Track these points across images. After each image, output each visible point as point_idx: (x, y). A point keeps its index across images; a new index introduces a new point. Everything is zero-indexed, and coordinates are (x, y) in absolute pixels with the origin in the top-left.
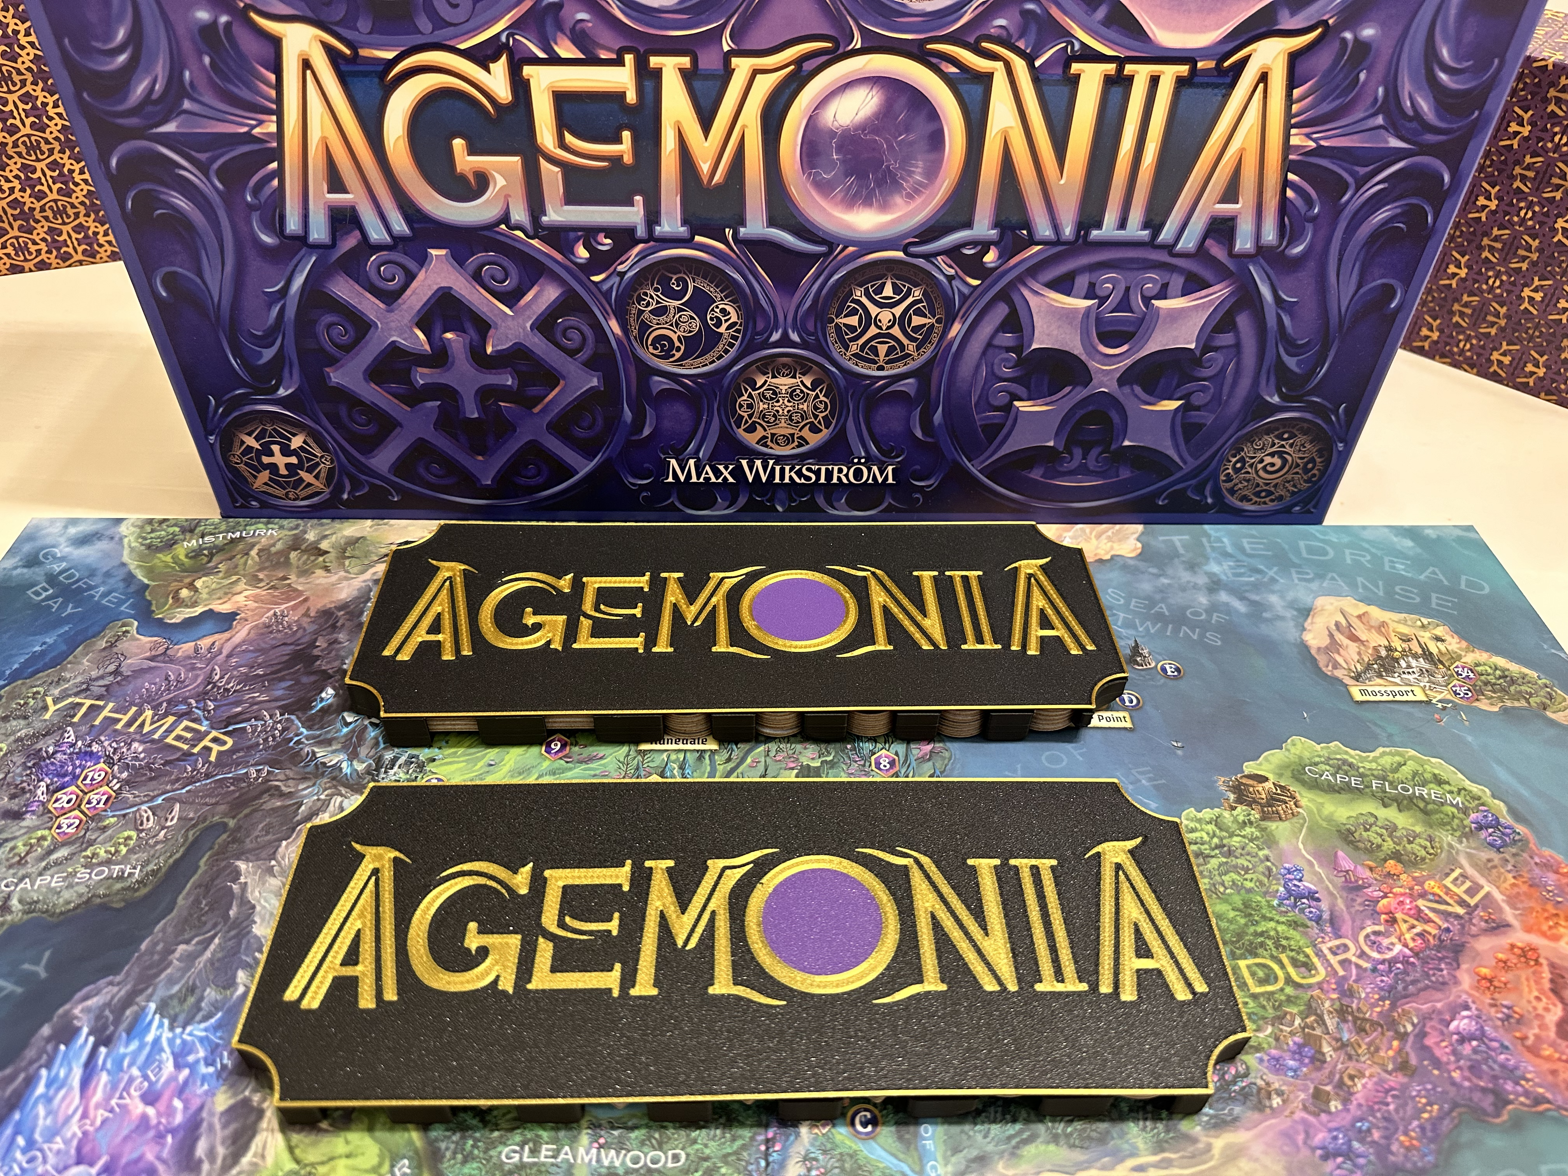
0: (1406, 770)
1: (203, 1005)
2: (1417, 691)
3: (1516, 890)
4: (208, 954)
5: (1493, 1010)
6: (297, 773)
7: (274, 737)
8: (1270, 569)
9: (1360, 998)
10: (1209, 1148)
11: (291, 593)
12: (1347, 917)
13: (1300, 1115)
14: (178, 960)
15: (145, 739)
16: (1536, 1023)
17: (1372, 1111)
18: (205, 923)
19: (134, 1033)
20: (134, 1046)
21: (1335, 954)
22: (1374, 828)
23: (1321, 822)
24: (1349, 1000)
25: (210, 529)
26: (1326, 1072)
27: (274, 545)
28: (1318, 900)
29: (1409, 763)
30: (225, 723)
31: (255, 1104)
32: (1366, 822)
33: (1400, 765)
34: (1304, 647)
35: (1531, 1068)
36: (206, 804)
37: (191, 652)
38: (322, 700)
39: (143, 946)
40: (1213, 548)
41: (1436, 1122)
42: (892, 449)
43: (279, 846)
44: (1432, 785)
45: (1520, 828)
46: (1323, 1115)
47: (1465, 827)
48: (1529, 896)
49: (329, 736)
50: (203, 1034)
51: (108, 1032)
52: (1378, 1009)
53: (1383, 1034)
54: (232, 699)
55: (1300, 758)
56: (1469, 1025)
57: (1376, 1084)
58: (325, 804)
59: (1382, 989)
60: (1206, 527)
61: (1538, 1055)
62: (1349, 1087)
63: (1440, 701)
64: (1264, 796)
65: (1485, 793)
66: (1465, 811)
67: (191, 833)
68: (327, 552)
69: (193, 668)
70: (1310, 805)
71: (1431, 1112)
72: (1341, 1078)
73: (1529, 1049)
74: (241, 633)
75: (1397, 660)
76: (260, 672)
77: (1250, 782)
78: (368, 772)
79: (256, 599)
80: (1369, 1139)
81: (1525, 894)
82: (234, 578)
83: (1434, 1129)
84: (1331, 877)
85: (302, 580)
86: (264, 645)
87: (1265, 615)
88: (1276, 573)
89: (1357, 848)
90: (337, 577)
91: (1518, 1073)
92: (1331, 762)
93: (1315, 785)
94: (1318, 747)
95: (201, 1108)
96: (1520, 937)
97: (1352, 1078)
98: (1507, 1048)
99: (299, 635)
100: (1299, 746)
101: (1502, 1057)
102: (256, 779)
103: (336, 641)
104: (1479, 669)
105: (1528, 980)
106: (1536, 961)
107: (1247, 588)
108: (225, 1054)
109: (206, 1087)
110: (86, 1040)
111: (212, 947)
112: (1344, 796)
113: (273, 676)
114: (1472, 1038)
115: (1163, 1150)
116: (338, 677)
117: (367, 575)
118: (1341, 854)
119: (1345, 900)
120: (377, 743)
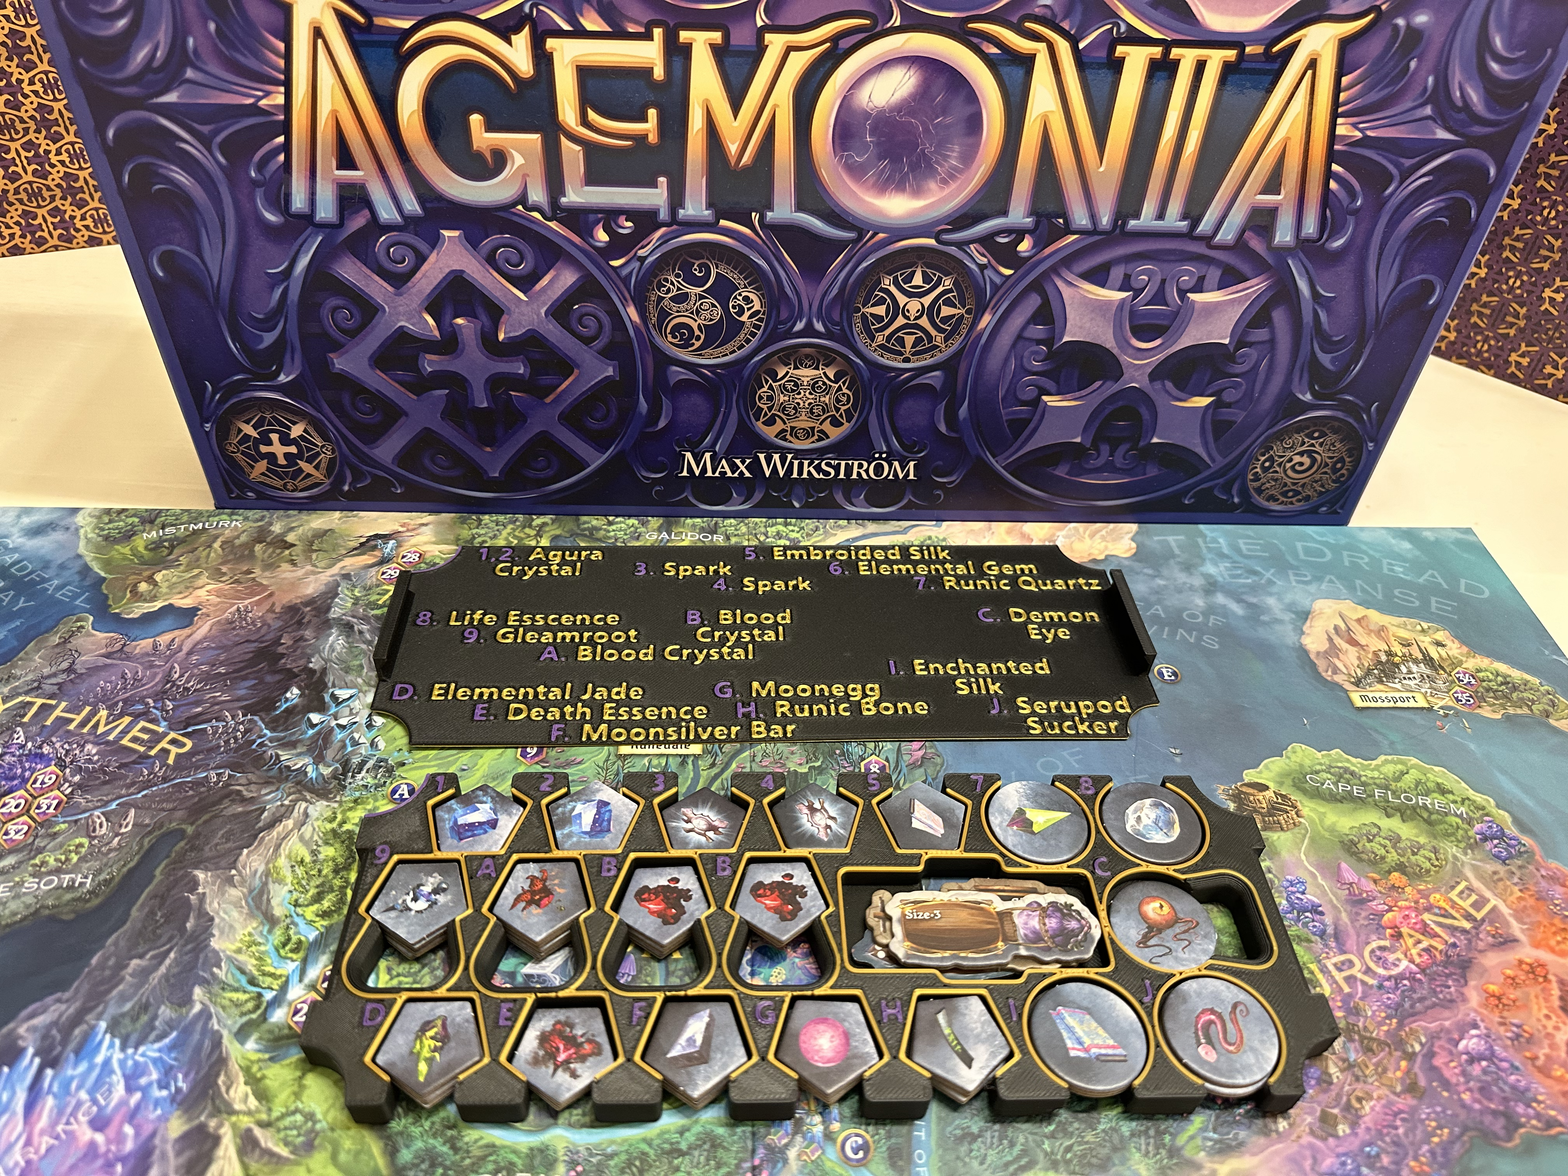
0: (1409, 779)
1: (157, 1023)
2: (1419, 697)
3: (1523, 903)
4: (163, 969)
5: (1502, 1029)
6: (259, 777)
7: (236, 738)
9: (1366, 1017)
11: (256, 587)
12: (1352, 931)
13: (1307, 1139)
14: (131, 975)
15: (100, 740)
16: (1546, 1042)
17: (1381, 1135)
18: (160, 937)
19: (83, 1053)
20: (82, 1067)
21: (1340, 970)
22: (1377, 839)
23: (1323, 832)
24: (1355, 1018)
25: (171, 519)
26: (1333, 1094)
27: (238, 537)
28: (1322, 913)
29: (1412, 771)
30: (184, 724)
31: (211, 1130)
32: (1369, 833)
33: (1403, 774)
34: (1303, 652)
35: (1542, 1090)
36: (163, 810)
37: (149, 649)
38: (287, 700)
39: (94, 961)
41: (1446, 1147)
42: (915, 443)
43: (240, 854)
44: (1435, 795)
45: (1525, 839)
46: (1331, 1140)
47: (1469, 838)
48: (1537, 910)
49: (294, 738)
50: (157, 1055)
51: (55, 1053)
52: (1385, 1028)
53: (1390, 1053)
54: (192, 699)
55: (1301, 766)
56: (1478, 1044)
57: (1384, 1106)
58: (290, 809)
59: (1388, 1007)
60: (1201, 527)
61: (1549, 1076)
62: (1356, 1110)
63: (1442, 708)
64: (1265, 805)
65: (1489, 803)
66: (1470, 822)
67: (147, 840)
68: (293, 545)
69: (151, 666)
70: (1312, 814)
71: (1440, 1136)
72: (1349, 1100)
73: (1540, 1070)
74: (202, 629)
75: (1397, 666)
76: (222, 670)
77: (1251, 791)
78: (334, 776)
79: (219, 593)
80: (1378, 1165)
81: (1532, 907)
82: (196, 571)
83: (1445, 1154)
84: (1335, 890)
85: (267, 574)
86: (225, 642)
89: (1360, 860)
90: (303, 571)
91: (1530, 1095)
92: (1332, 770)
93: (1316, 794)
94: (1319, 755)
95: (153, 1135)
96: (1528, 953)
97: (1359, 1100)
98: (1517, 1068)
99: (263, 631)
100: (1300, 753)
101: (1513, 1078)
102: (216, 783)
103: (302, 639)
104: (1481, 675)
105: (1537, 997)
106: (1545, 977)
108: (180, 1076)
109: (159, 1112)
110: (32, 1061)
111: (168, 962)
112: (1346, 806)
113: (236, 675)
114: (1480, 1058)
116: (304, 676)
117: (335, 570)
118: (1344, 865)
119: (1349, 914)
120: (344, 746)
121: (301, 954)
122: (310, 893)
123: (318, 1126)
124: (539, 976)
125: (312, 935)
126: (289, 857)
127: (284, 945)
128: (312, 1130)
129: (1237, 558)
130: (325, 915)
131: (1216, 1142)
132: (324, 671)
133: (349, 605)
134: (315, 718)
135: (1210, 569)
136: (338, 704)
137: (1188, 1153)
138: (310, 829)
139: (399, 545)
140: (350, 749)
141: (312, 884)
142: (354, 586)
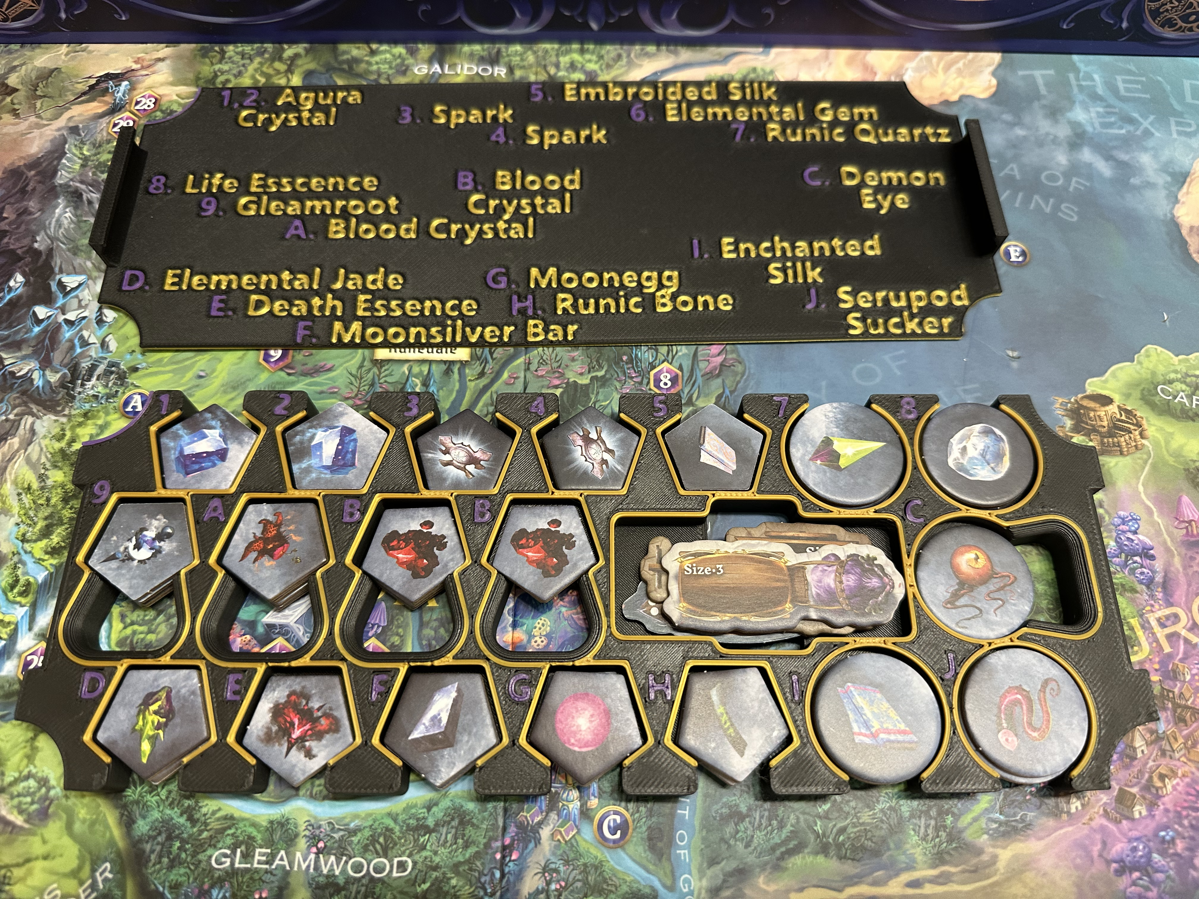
8: (1146, 118)
9: (1184, 681)
10: (994, 859)
12: (1182, 580)
13: (1099, 822)
17: (1179, 816)
21: (1163, 626)
23: (1167, 457)
24: (1171, 683)
26: (1135, 770)
28: (1152, 558)
34: (1174, 225)
38: (10, 289)
40: (1080, 87)
46: (1125, 823)
49: (18, 337)
55: (1154, 373)
57: (1188, 785)
58: (15, 425)
60: (1075, 57)
62: (1157, 789)
64: (1105, 423)
68: (15, 90)
70: (1158, 435)
72: (1151, 778)
77: (1092, 404)
78: (62, 384)
80: (1171, 851)
84: (1171, 529)
87: (1132, 181)
88: (1151, 124)
90: (27, 123)
92: (1188, 380)
93: (1166, 410)
94: (1176, 359)
97: (1162, 777)
100: (1154, 358)
103: (26, 211)
107: (1115, 143)
115: (943, 862)
116: (28, 259)
117: (62, 122)
118: (1185, 499)
119: (1183, 558)
120: (72, 348)
121: (30, 598)
122: (38, 527)
123: (52, 793)
124: (282, 626)
125: (41, 576)
126: (15, 483)
127: (12, 587)
128: (46, 798)
129: (1112, 100)
130: (53, 552)
131: (1001, 824)
132: (50, 252)
133: (77, 167)
134: (41, 311)
135: (1079, 115)
136: (66, 294)
137: (968, 835)
138: (37, 449)
139: (132, 88)
140: (79, 350)
141: (41, 515)
142: (83, 143)
